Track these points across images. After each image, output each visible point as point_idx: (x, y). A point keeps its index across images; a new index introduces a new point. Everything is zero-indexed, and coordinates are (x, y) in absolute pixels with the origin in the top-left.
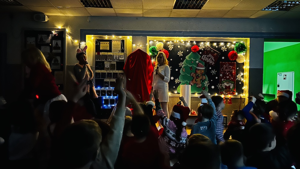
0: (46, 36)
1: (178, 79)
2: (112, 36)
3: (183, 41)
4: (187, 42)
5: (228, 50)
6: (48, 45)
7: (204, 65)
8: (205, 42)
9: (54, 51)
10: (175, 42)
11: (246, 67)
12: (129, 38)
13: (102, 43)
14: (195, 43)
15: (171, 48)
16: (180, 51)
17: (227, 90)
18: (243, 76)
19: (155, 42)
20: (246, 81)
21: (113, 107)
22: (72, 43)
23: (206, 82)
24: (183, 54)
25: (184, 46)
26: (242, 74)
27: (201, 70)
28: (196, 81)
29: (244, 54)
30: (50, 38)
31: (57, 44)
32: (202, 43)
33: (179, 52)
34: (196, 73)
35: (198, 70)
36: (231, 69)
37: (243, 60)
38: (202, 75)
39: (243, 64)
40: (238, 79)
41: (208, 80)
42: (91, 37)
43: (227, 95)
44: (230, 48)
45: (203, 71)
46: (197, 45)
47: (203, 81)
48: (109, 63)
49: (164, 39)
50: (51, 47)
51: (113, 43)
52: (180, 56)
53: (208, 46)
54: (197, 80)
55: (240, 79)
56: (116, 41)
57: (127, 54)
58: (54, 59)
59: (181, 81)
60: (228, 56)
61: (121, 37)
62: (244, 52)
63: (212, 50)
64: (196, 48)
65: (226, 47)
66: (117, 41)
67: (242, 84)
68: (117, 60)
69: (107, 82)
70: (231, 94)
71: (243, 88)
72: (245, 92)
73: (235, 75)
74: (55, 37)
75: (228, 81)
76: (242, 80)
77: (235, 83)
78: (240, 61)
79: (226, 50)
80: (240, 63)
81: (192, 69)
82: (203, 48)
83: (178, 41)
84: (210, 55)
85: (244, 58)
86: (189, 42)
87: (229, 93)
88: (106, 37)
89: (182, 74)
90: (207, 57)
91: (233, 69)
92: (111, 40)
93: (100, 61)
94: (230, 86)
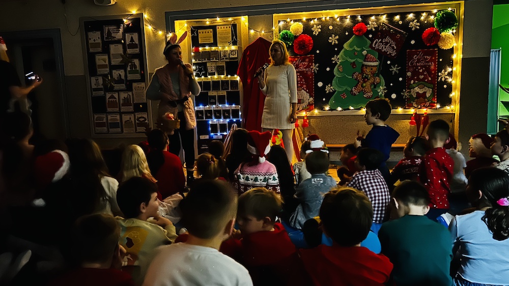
0: (115, 27)
1: (331, 85)
2: (216, 19)
3: (338, 18)
4: (345, 17)
5: (423, 26)
6: (119, 42)
7: (377, 58)
8: (378, 15)
9: (129, 51)
10: (324, 19)
11: (457, 56)
12: (244, 19)
13: (201, 32)
14: (359, 18)
15: (316, 30)
16: (333, 35)
17: (421, 100)
18: (450, 74)
19: (289, 22)
20: (456, 82)
21: (224, 136)
22: (155, 35)
23: (381, 87)
24: (337, 40)
25: (341, 26)
26: (449, 70)
27: (371, 66)
28: (362, 86)
29: (454, 31)
30: (121, 30)
31: (132, 40)
32: (373, 18)
33: (330, 38)
34: (362, 72)
35: (367, 66)
36: (428, 62)
37: (451, 44)
38: (374, 75)
39: (451, 51)
40: (441, 79)
41: (384, 85)
42: (183, 23)
43: (419, 108)
44: (426, 22)
45: (374, 69)
46: (362, 21)
47: (375, 86)
48: (214, 65)
49: (304, 16)
50: (124, 45)
51: (219, 30)
52: (333, 44)
53: (383, 23)
54: (364, 85)
55: (446, 79)
56: (222, 27)
57: (243, 47)
58: (130, 64)
59: (337, 89)
60: (423, 38)
61: (230, 19)
62: (454, 28)
63: (392, 28)
64: (362, 27)
65: (417, 22)
66: (225, 27)
67: (450, 88)
68: (226, 59)
69: (214, 97)
70: (426, 107)
71: (451, 95)
72: (455, 102)
73: (435, 73)
74: (128, 30)
75: (421, 84)
76: (450, 80)
77: (434, 86)
78: (444, 46)
79: (418, 27)
80: (445, 49)
81: (356, 66)
82: (376, 26)
83: (328, 18)
84: (388, 39)
85: (454, 39)
86: (349, 17)
87: (424, 106)
88: (208, 22)
89: (337, 76)
90: (383, 43)
91: (431, 61)
92: (216, 26)
93: (200, 62)
94: (425, 93)
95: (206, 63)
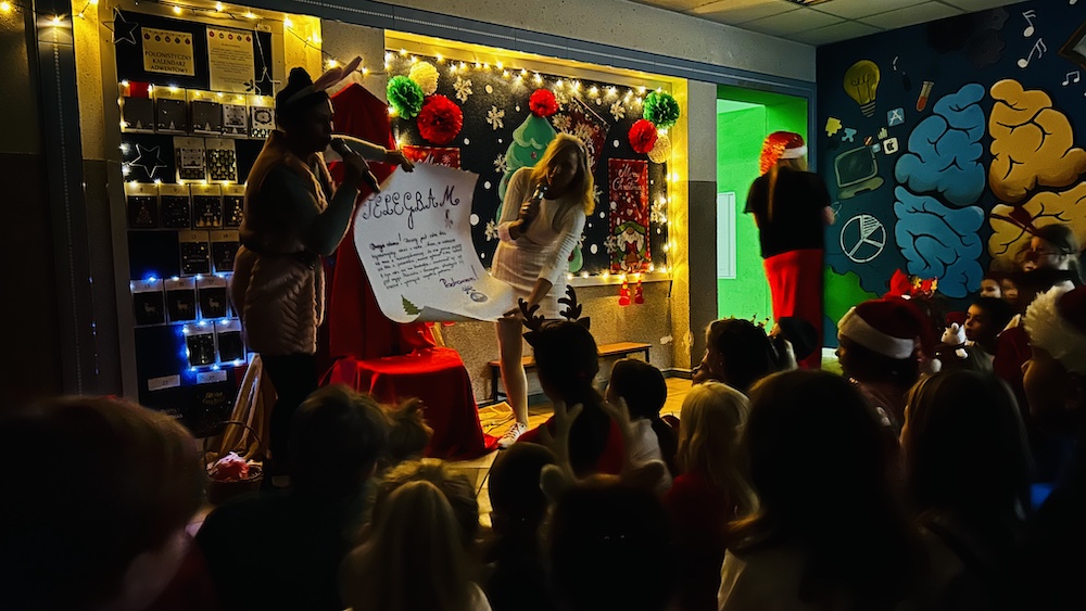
2: (214, 5)
4: (518, 72)
5: (629, 119)
8: (569, 79)
13: (153, 37)
14: (538, 79)
15: (463, 91)
16: (495, 109)
17: (631, 256)
19: (404, 58)
24: (503, 119)
25: (505, 90)
26: (662, 200)
32: (559, 84)
33: (490, 113)
36: (637, 185)
40: (654, 217)
43: (630, 272)
44: (632, 108)
46: (544, 87)
51: (214, 40)
52: (494, 128)
53: (575, 98)
55: (659, 218)
60: (630, 138)
61: (252, 14)
63: (587, 111)
65: (621, 105)
66: (235, 35)
67: (664, 235)
68: (241, 131)
70: (639, 270)
71: (666, 248)
73: (646, 205)
75: (630, 225)
76: (664, 219)
77: (646, 231)
78: (660, 156)
79: (623, 116)
80: (656, 162)
82: (564, 101)
83: (487, 67)
87: (636, 268)
88: (179, 7)
91: (641, 182)
92: (204, 26)
93: (151, 131)
94: (635, 242)
95: (170, 138)
